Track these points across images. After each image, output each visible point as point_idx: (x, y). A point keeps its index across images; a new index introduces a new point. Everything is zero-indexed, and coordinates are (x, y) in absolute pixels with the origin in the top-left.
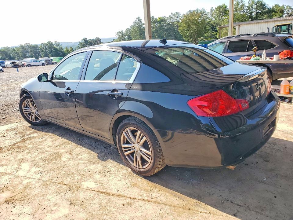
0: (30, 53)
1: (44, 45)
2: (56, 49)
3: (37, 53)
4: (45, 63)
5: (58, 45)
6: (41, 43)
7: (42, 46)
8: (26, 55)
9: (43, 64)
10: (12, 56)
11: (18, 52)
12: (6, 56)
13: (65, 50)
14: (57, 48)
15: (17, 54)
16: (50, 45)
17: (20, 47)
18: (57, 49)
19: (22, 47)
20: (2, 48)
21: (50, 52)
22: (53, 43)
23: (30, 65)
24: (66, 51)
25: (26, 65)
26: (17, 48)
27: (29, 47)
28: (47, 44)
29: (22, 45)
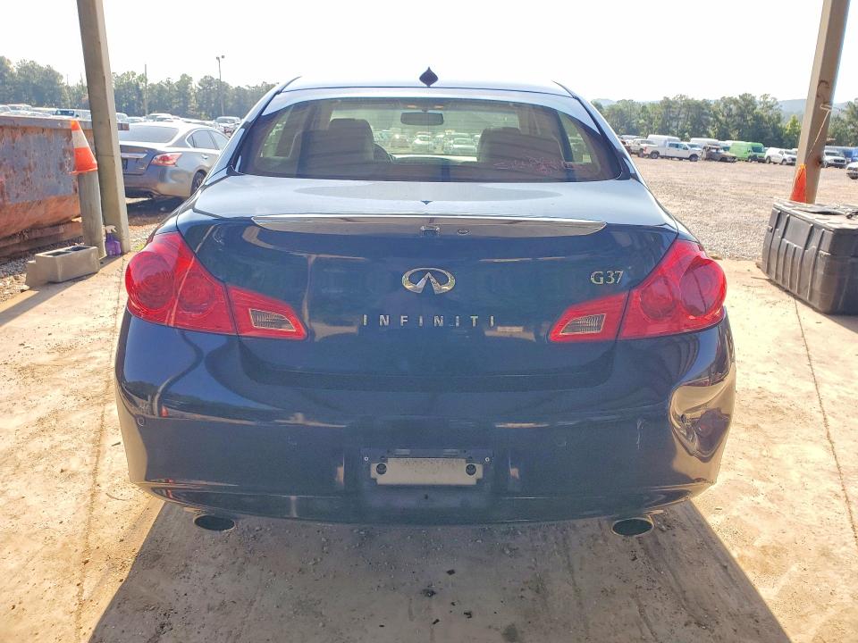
0: (680, 123)
1: (728, 102)
2: (758, 118)
3: (701, 124)
4: (699, 154)
5: (771, 107)
6: (719, 99)
7: (721, 107)
8: (670, 125)
9: (693, 158)
10: (635, 125)
11: (652, 115)
12: (622, 122)
13: (786, 125)
14: (764, 114)
15: (647, 123)
16: (747, 103)
17: (662, 102)
18: (762, 118)
19: (667, 104)
20: (618, 102)
21: (738, 127)
22: (757, 99)
23: (657, 153)
24: (789, 128)
25: (648, 152)
26: (653, 105)
27: (684, 106)
28: (735, 102)
29: (667, 98)
